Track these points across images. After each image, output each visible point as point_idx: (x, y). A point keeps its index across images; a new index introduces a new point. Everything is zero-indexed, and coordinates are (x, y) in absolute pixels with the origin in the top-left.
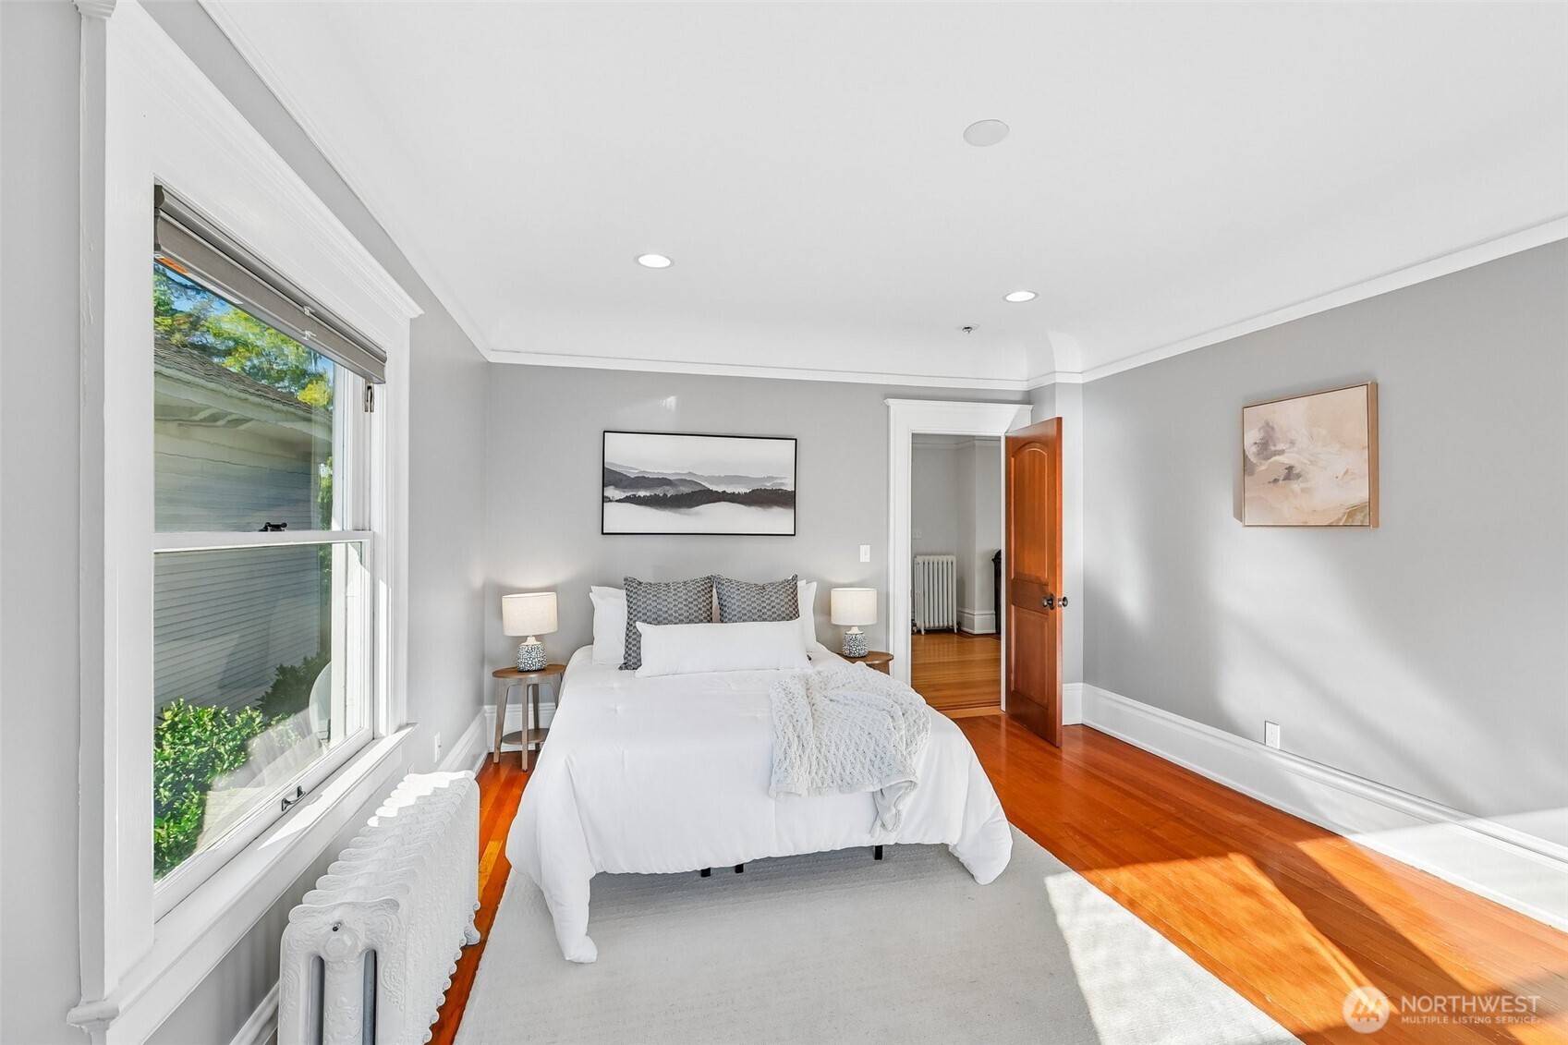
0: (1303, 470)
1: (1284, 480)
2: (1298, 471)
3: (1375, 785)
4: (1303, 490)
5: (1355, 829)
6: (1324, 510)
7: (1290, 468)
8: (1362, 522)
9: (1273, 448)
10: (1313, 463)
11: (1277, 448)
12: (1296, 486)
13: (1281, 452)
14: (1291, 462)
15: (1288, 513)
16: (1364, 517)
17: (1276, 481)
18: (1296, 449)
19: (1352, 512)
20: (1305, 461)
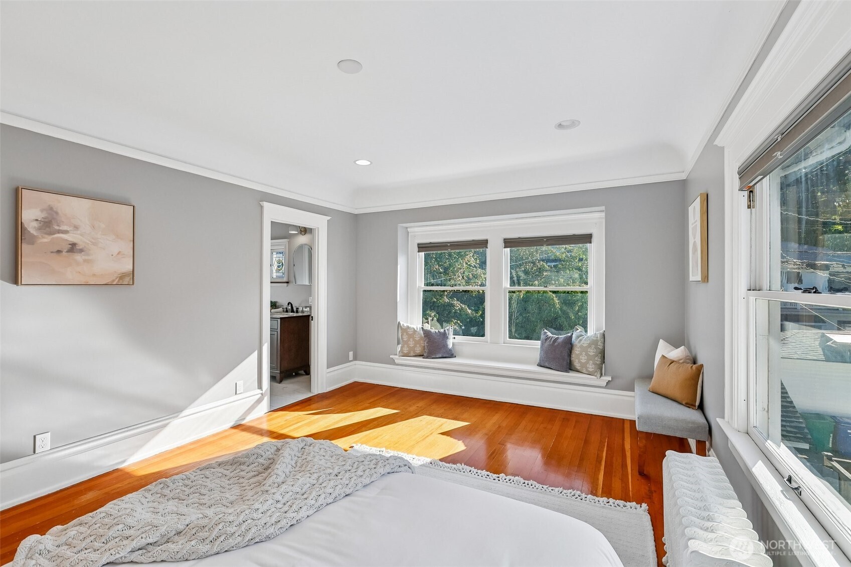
0: (85, 247)
1: (67, 252)
2: (81, 247)
3: (130, 428)
4: (85, 261)
5: (122, 459)
6: (102, 274)
7: (73, 245)
8: (128, 282)
9: (57, 228)
10: (94, 244)
11: (61, 228)
12: (78, 257)
13: (66, 232)
14: (75, 241)
15: (71, 275)
16: (130, 279)
17: (59, 252)
18: (79, 232)
19: (122, 276)
20: (88, 242)
